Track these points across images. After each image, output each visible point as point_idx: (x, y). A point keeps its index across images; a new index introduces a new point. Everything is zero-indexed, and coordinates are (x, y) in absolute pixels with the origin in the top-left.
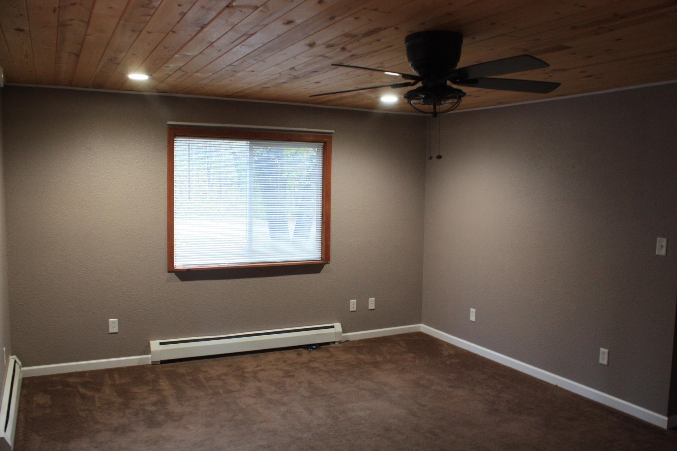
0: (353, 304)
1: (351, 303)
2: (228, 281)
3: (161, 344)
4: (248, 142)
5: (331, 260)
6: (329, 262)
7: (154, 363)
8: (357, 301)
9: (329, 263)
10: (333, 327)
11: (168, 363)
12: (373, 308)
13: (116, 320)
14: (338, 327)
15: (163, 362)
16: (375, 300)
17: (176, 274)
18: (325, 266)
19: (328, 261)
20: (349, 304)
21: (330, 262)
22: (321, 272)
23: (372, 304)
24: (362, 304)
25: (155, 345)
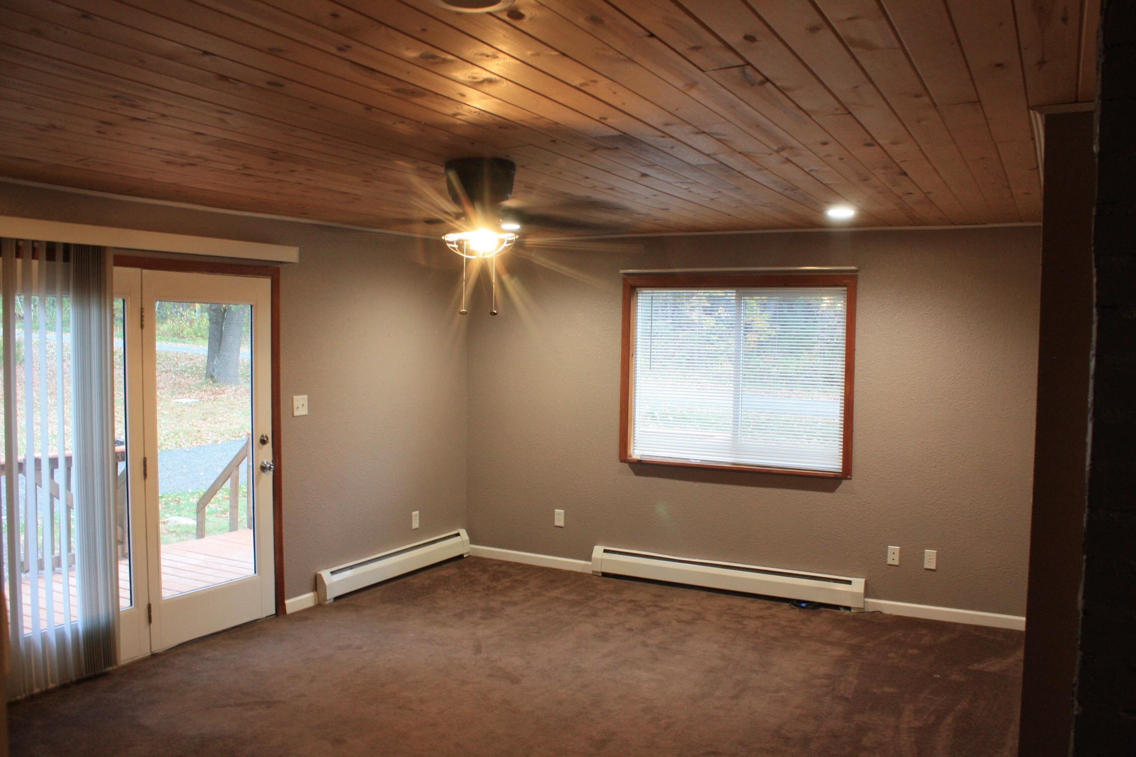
0: (893, 554)
1: (889, 551)
2: (696, 484)
3: (605, 551)
4: (734, 291)
5: (853, 473)
6: (849, 477)
7: (595, 574)
8: (900, 549)
9: (850, 479)
10: (849, 582)
11: (612, 578)
12: (933, 567)
13: (563, 511)
14: (858, 585)
15: (605, 575)
16: (938, 556)
17: (629, 466)
18: (845, 482)
19: (848, 474)
20: (886, 552)
21: (851, 476)
22: (836, 491)
23: (930, 559)
24: (911, 557)
25: (598, 551)
